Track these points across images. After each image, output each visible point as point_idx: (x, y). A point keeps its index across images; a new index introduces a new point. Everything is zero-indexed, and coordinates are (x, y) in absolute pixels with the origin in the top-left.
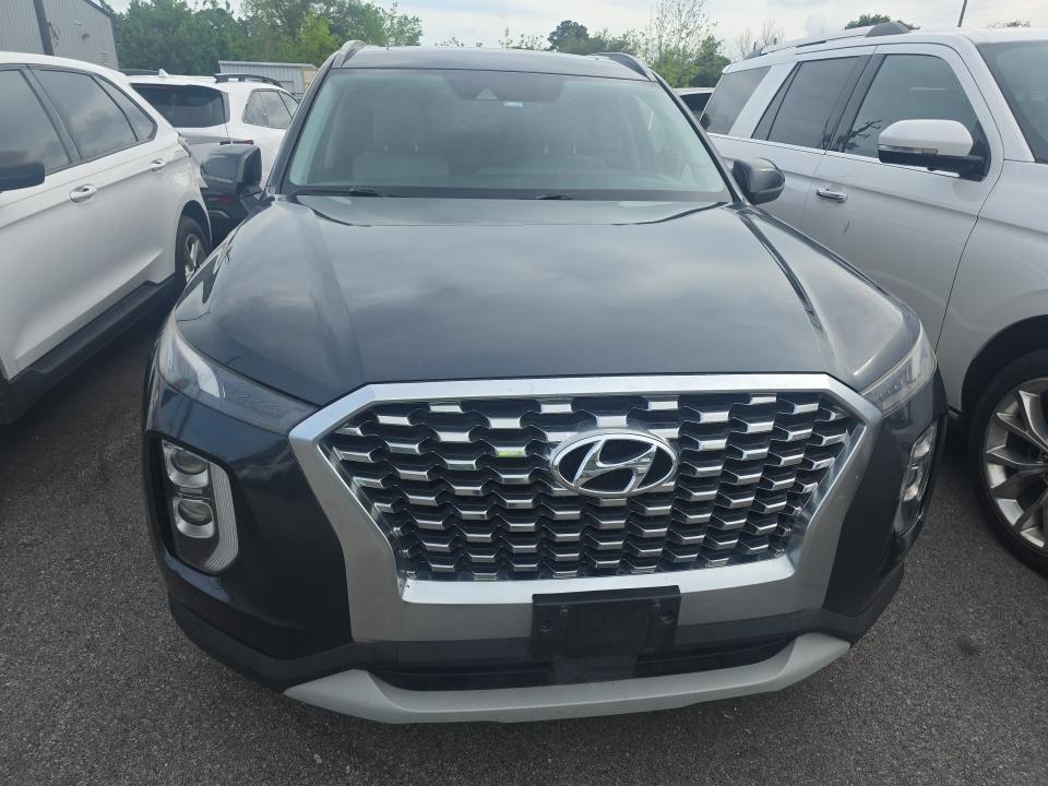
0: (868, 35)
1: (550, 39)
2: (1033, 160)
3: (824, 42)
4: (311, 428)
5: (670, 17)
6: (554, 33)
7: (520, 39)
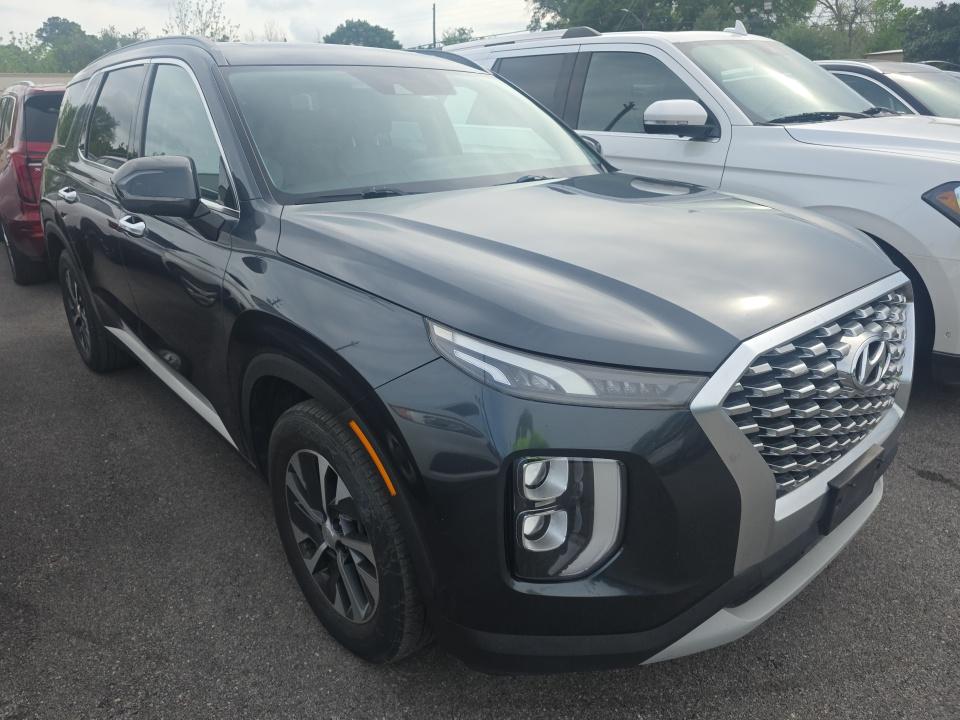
0: (563, 37)
1: (39, 36)
2: (751, 123)
3: (513, 42)
4: (710, 394)
5: (190, 15)
6: (41, 31)
7: (10, 37)
